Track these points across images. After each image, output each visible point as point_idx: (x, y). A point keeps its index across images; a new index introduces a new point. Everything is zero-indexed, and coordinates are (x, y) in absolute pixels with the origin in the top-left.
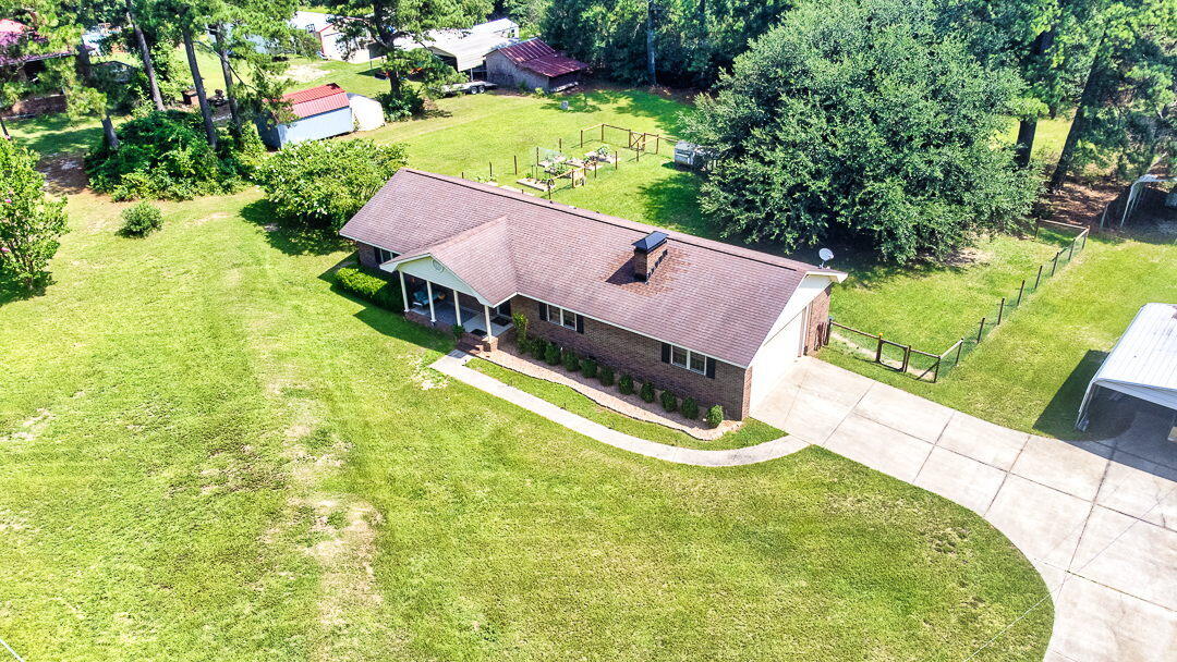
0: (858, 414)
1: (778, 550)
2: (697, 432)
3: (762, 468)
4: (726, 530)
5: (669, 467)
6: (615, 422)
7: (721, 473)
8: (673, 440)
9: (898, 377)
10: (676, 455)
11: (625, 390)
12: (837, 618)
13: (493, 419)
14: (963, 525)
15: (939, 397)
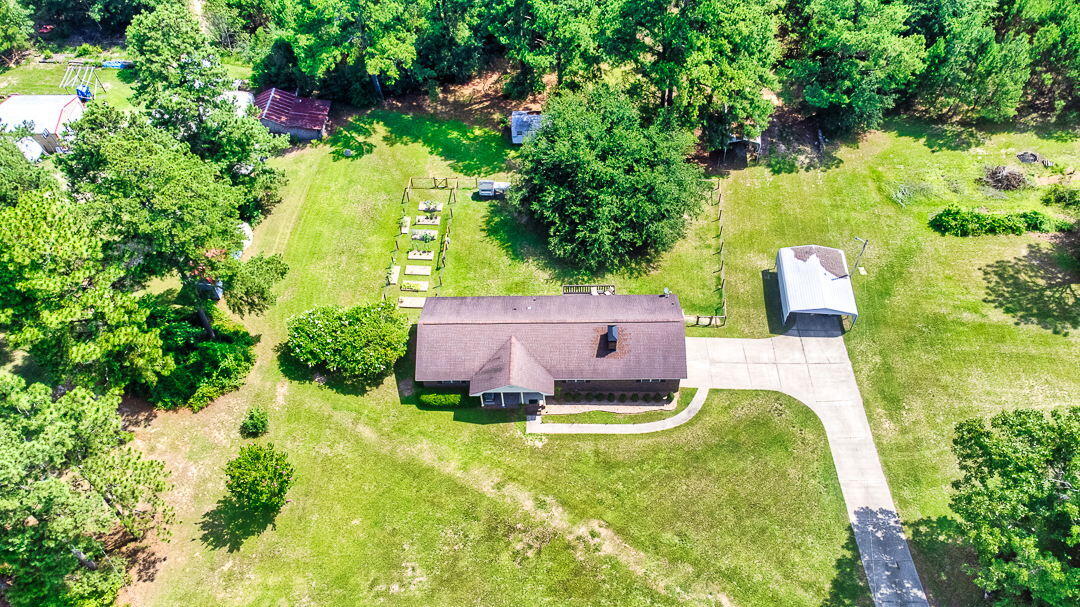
0: (713, 362)
1: (735, 447)
2: (666, 407)
3: (702, 412)
4: (715, 449)
5: (671, 431)
6: (634, 419)
7: (690, 423)
8: (660, 416)
9: (708, 330)
10: (669, 424)
11: (622, 400)
12: (772, 464)
13: (587, 448)
14: (778, 399)
15: (730, 333)
